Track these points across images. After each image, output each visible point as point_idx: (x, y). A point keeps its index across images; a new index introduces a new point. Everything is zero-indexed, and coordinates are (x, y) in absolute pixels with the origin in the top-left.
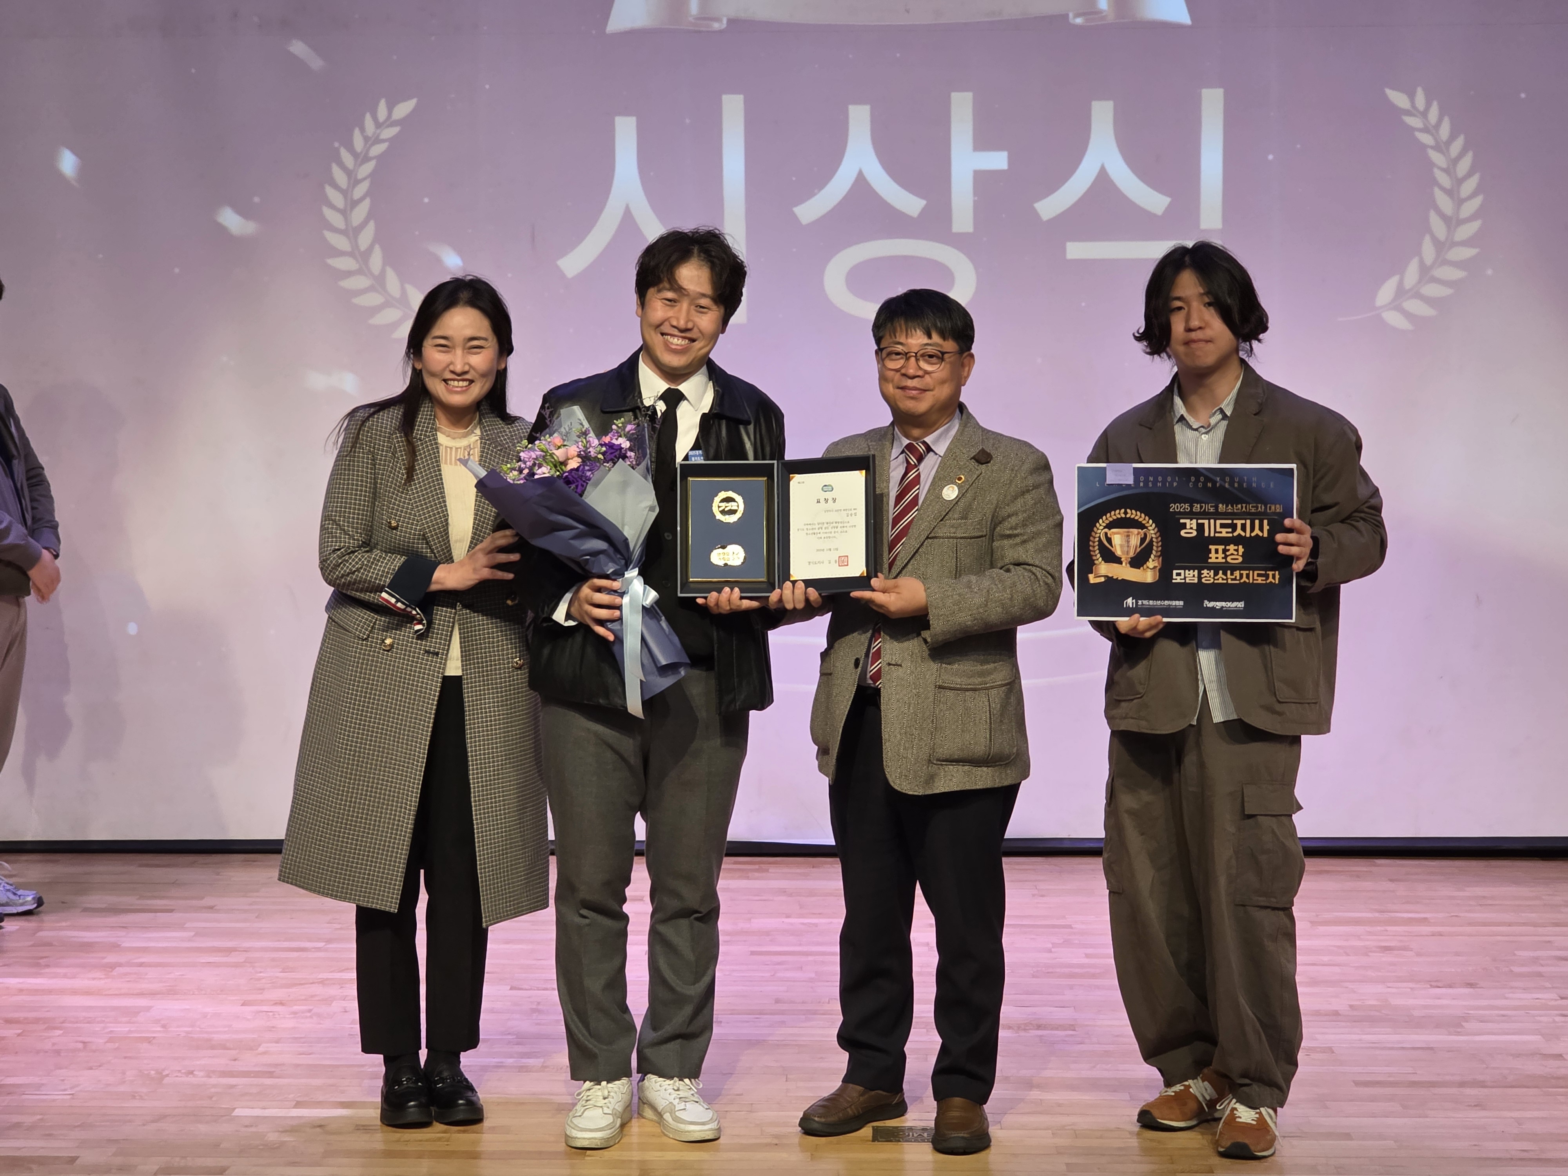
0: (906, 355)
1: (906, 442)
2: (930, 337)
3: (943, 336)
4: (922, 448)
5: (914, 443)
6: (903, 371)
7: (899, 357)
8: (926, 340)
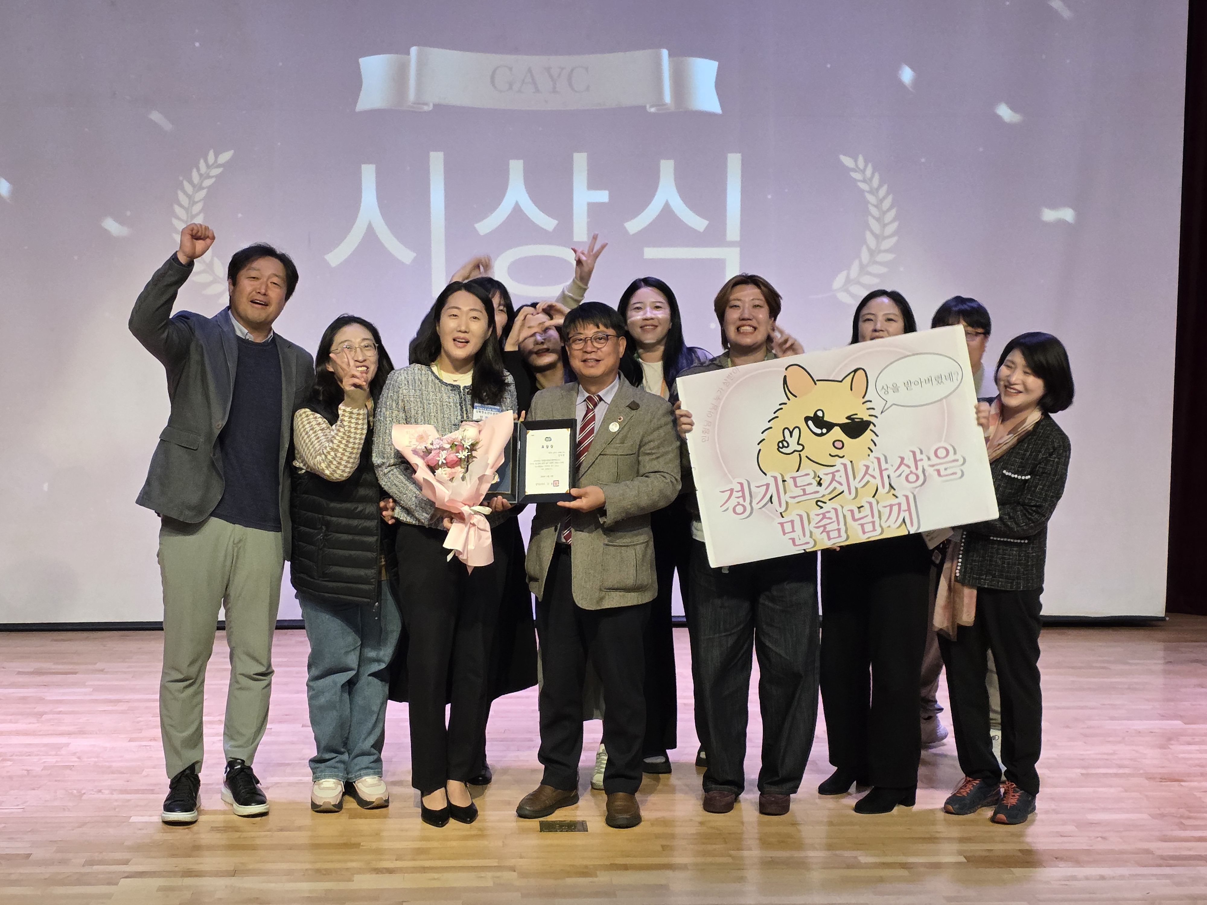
0: (585, 340)
1: (587, 395)
2: (598, 327)
3: (606, 326)
4: (596, 399)
5: (592, 396)
6: (584, 350)
7: (581, 341)
8: (596, 330)
